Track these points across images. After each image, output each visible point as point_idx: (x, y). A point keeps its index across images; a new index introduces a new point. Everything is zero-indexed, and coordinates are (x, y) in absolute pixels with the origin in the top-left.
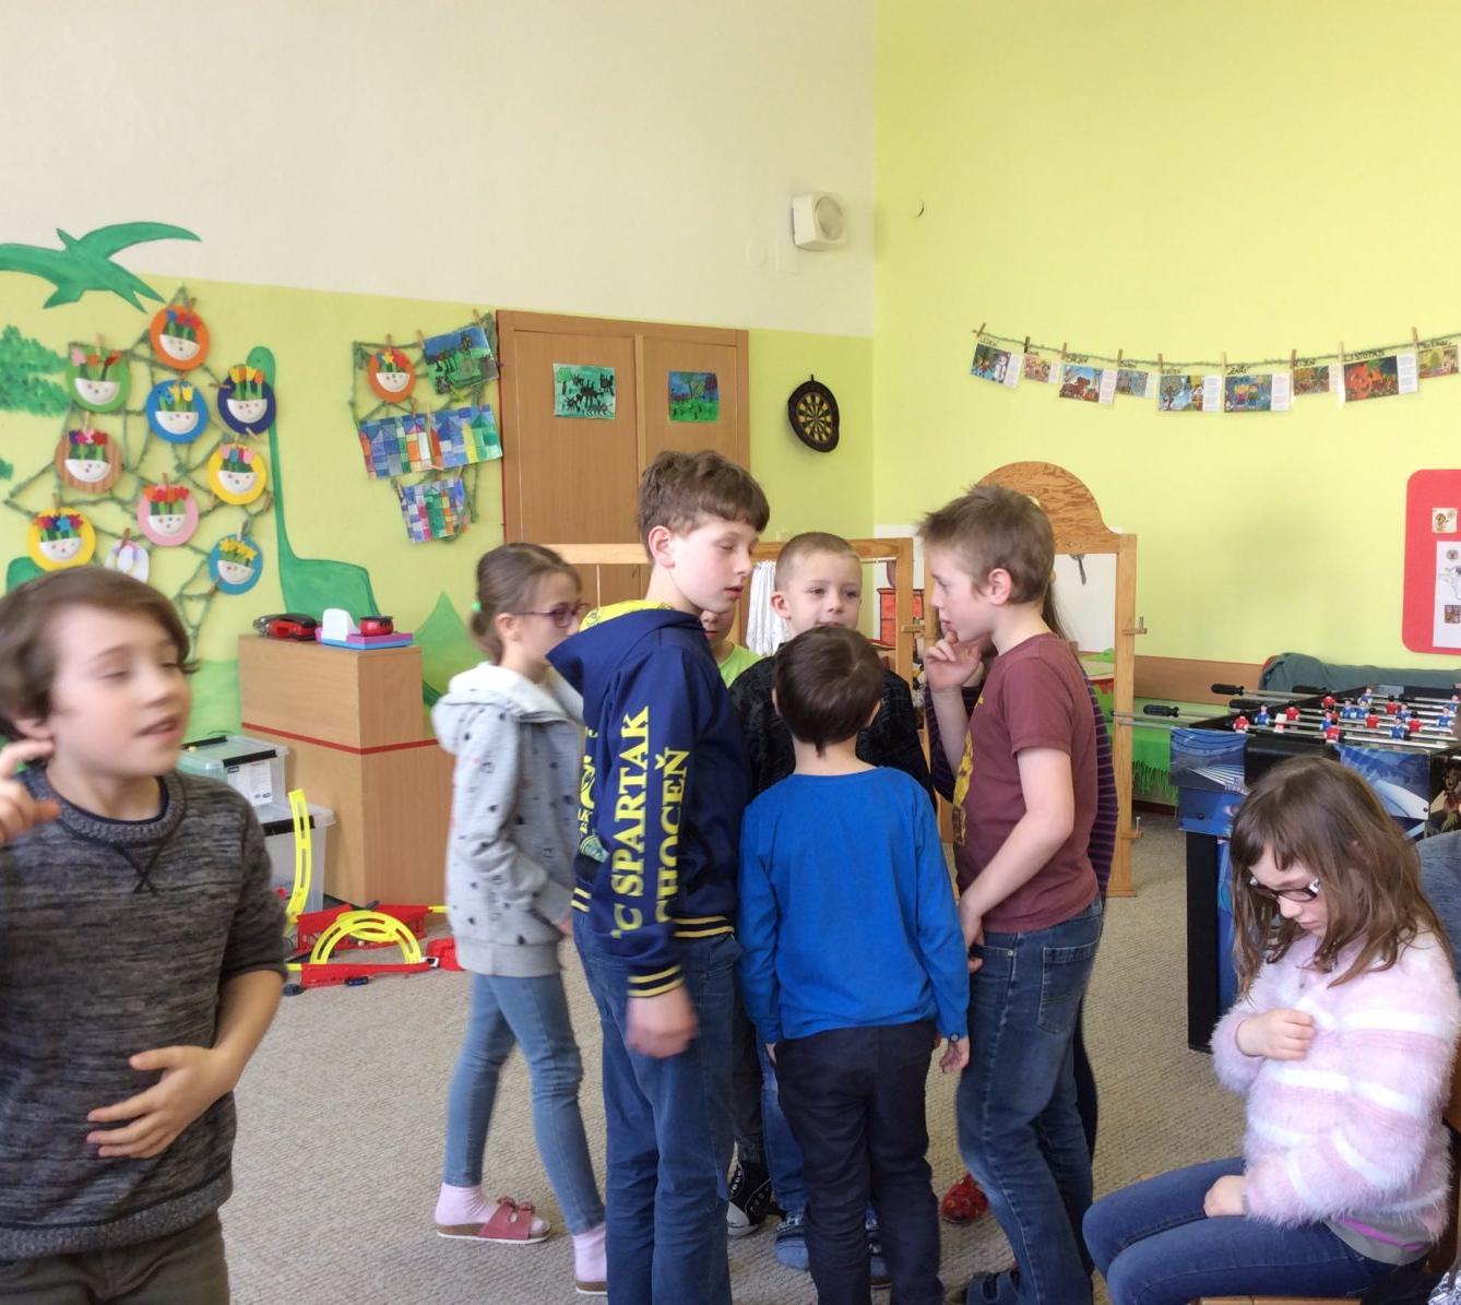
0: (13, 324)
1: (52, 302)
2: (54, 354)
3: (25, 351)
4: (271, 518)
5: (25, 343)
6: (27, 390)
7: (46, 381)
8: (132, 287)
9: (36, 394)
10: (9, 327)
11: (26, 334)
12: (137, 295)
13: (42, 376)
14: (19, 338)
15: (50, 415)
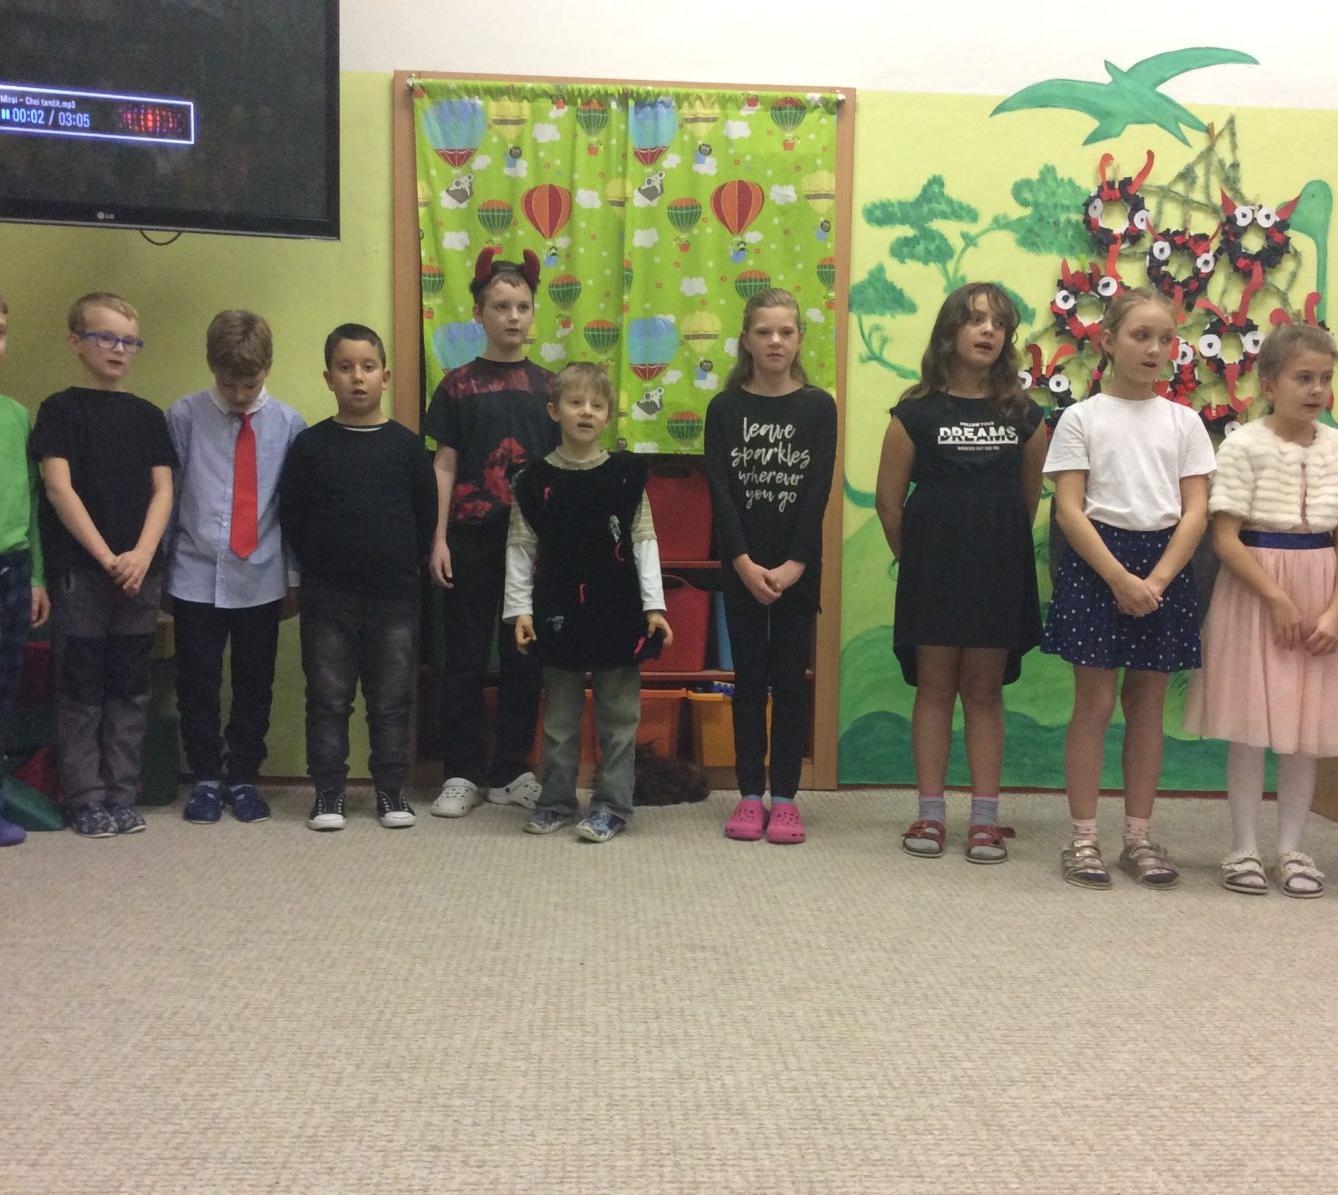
0: (1050, 164)
1: (1092, 139)
3: (1060, 191)
5: (1060, 183)
6: (1057, 232)
8: (1177, 119)
10: (1046, 166)
11: (1062, 173)
12: (1181, 126)
14: (1055, 178)
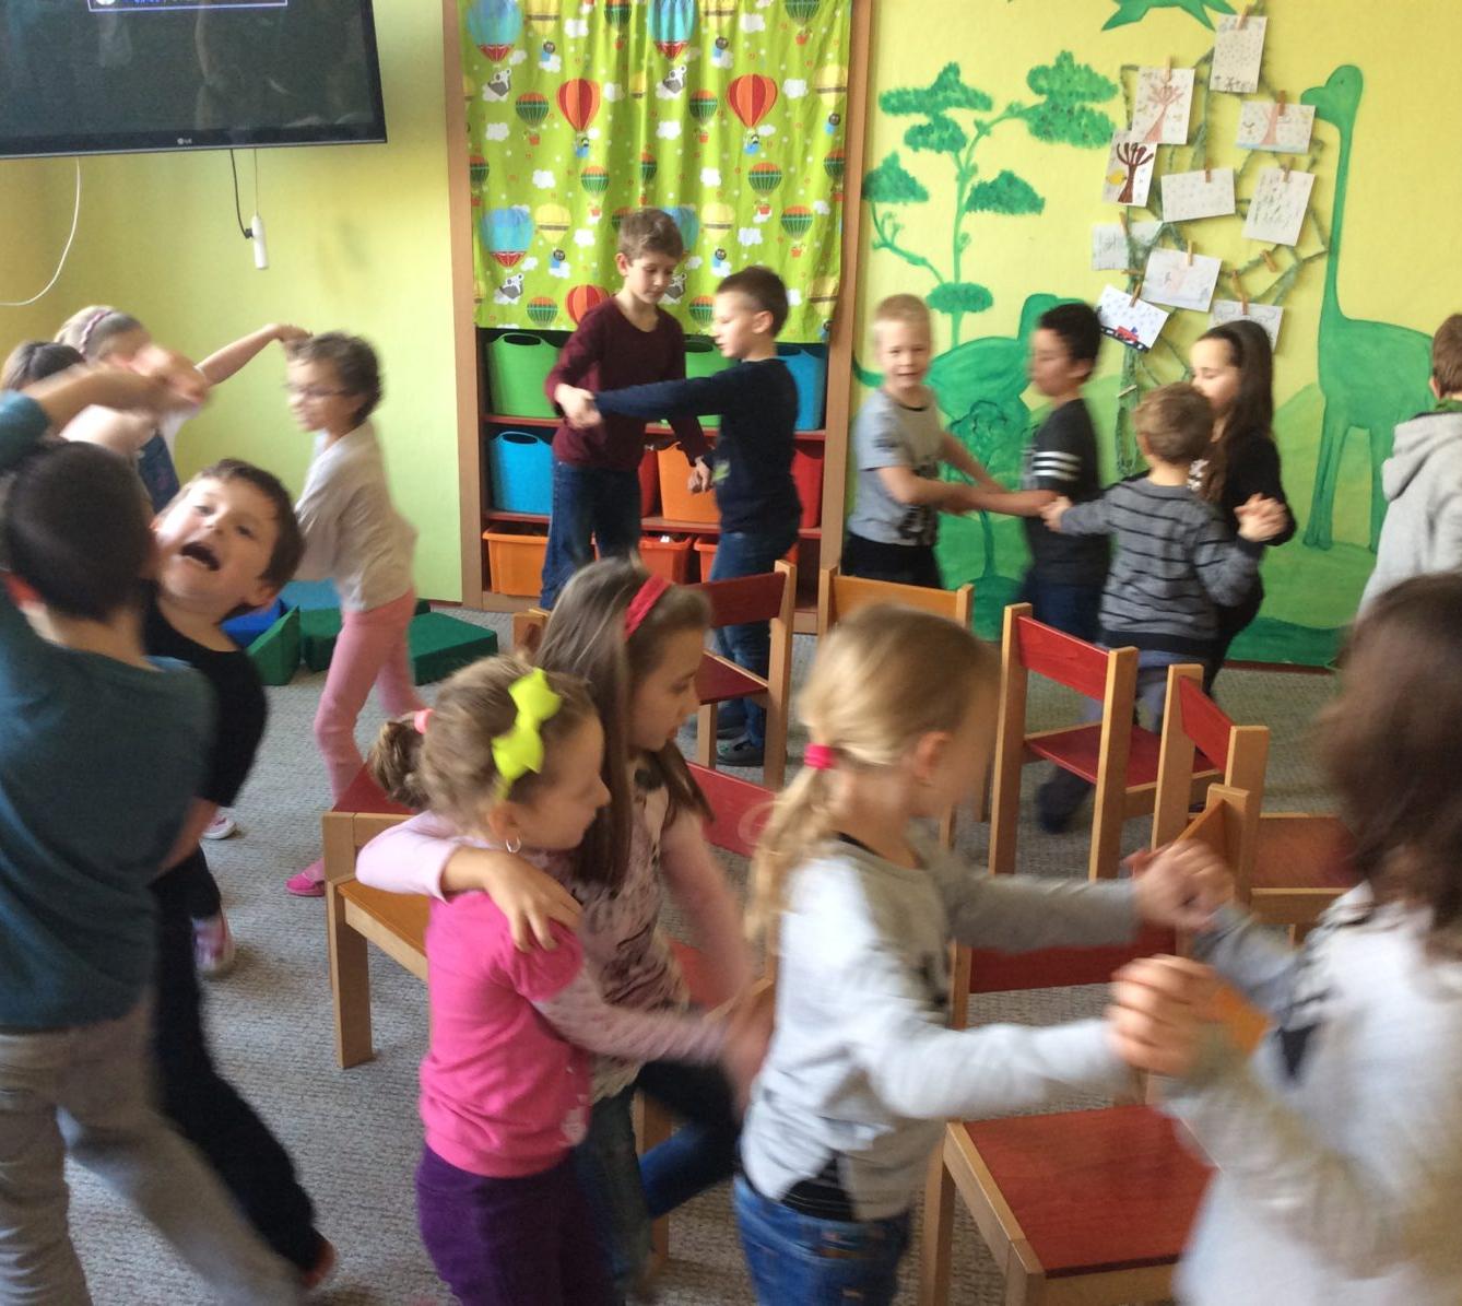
0: (1068, 50)
1: (1112, 23)
2: (1106, 80)
3: (1076, 78)
4: (1322, 264)
5: (1076, 70)
6: (1070, 121)
7: (1092, 111)
8: (1203, 2)
9: (1080, 124)
10: (1063, 52)
11: (1079, 60)
12: (1208, 10)
13: (1089, 105)
14: (1072, 66)
15: (1090, 147)
